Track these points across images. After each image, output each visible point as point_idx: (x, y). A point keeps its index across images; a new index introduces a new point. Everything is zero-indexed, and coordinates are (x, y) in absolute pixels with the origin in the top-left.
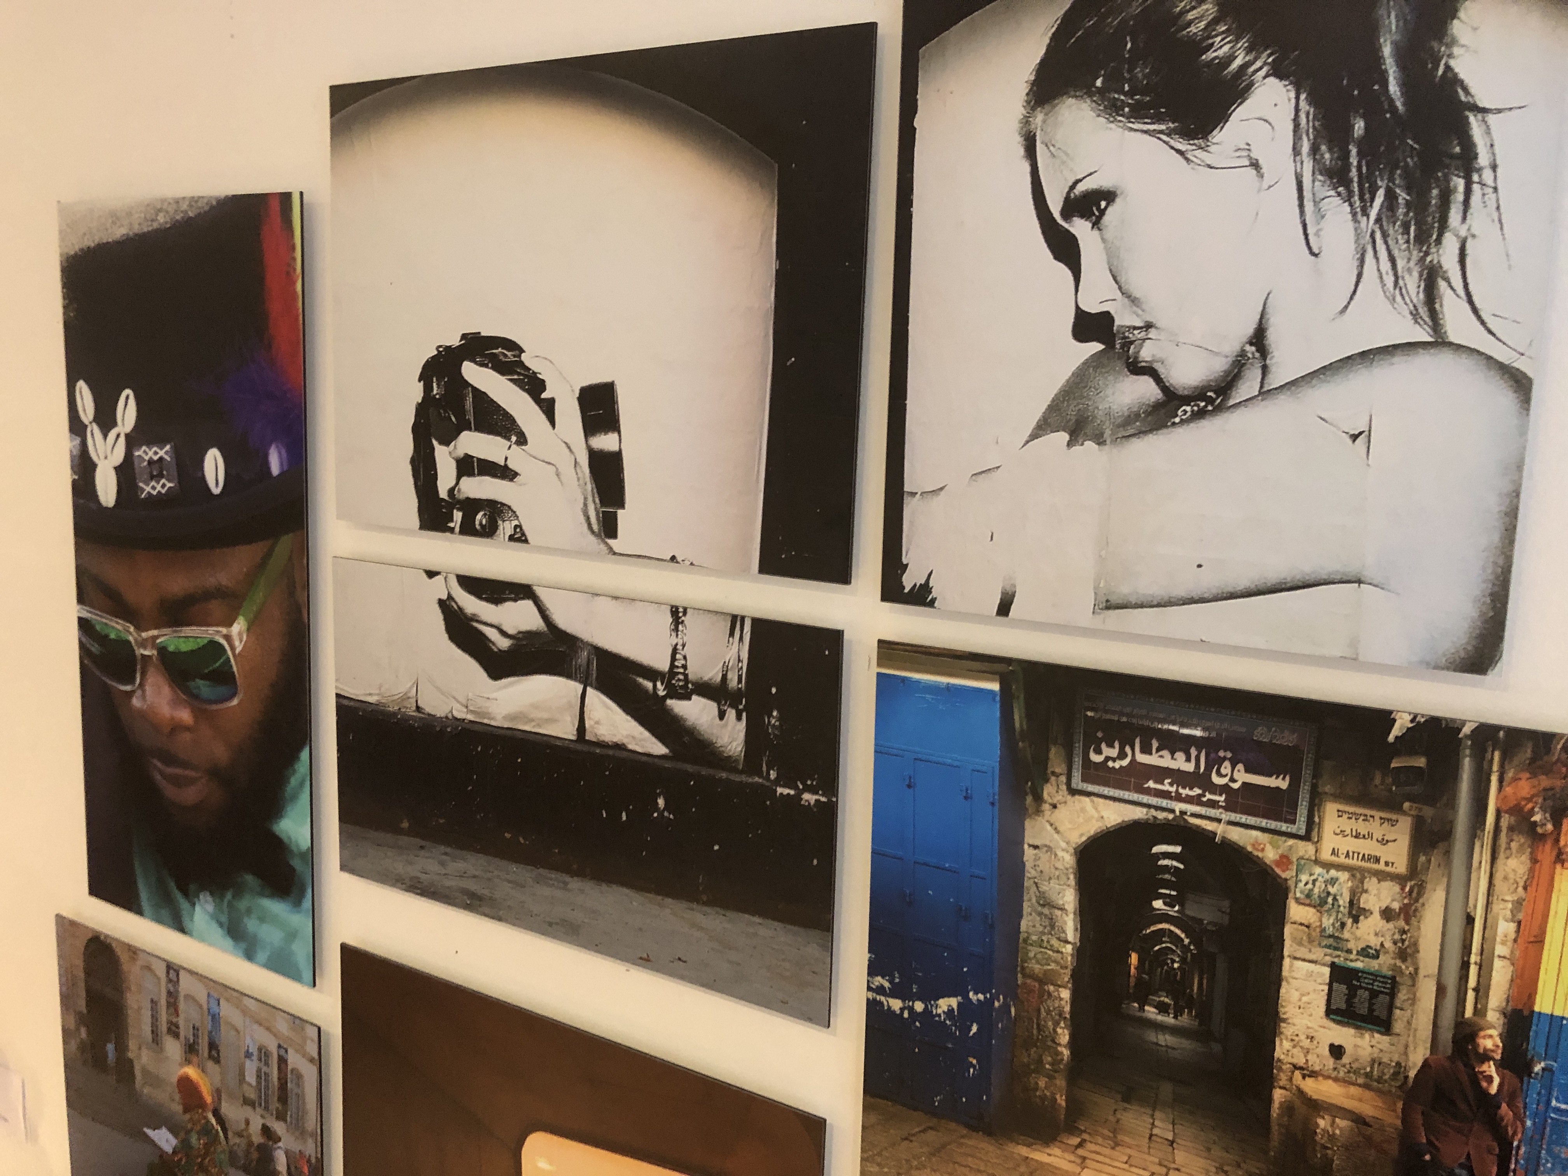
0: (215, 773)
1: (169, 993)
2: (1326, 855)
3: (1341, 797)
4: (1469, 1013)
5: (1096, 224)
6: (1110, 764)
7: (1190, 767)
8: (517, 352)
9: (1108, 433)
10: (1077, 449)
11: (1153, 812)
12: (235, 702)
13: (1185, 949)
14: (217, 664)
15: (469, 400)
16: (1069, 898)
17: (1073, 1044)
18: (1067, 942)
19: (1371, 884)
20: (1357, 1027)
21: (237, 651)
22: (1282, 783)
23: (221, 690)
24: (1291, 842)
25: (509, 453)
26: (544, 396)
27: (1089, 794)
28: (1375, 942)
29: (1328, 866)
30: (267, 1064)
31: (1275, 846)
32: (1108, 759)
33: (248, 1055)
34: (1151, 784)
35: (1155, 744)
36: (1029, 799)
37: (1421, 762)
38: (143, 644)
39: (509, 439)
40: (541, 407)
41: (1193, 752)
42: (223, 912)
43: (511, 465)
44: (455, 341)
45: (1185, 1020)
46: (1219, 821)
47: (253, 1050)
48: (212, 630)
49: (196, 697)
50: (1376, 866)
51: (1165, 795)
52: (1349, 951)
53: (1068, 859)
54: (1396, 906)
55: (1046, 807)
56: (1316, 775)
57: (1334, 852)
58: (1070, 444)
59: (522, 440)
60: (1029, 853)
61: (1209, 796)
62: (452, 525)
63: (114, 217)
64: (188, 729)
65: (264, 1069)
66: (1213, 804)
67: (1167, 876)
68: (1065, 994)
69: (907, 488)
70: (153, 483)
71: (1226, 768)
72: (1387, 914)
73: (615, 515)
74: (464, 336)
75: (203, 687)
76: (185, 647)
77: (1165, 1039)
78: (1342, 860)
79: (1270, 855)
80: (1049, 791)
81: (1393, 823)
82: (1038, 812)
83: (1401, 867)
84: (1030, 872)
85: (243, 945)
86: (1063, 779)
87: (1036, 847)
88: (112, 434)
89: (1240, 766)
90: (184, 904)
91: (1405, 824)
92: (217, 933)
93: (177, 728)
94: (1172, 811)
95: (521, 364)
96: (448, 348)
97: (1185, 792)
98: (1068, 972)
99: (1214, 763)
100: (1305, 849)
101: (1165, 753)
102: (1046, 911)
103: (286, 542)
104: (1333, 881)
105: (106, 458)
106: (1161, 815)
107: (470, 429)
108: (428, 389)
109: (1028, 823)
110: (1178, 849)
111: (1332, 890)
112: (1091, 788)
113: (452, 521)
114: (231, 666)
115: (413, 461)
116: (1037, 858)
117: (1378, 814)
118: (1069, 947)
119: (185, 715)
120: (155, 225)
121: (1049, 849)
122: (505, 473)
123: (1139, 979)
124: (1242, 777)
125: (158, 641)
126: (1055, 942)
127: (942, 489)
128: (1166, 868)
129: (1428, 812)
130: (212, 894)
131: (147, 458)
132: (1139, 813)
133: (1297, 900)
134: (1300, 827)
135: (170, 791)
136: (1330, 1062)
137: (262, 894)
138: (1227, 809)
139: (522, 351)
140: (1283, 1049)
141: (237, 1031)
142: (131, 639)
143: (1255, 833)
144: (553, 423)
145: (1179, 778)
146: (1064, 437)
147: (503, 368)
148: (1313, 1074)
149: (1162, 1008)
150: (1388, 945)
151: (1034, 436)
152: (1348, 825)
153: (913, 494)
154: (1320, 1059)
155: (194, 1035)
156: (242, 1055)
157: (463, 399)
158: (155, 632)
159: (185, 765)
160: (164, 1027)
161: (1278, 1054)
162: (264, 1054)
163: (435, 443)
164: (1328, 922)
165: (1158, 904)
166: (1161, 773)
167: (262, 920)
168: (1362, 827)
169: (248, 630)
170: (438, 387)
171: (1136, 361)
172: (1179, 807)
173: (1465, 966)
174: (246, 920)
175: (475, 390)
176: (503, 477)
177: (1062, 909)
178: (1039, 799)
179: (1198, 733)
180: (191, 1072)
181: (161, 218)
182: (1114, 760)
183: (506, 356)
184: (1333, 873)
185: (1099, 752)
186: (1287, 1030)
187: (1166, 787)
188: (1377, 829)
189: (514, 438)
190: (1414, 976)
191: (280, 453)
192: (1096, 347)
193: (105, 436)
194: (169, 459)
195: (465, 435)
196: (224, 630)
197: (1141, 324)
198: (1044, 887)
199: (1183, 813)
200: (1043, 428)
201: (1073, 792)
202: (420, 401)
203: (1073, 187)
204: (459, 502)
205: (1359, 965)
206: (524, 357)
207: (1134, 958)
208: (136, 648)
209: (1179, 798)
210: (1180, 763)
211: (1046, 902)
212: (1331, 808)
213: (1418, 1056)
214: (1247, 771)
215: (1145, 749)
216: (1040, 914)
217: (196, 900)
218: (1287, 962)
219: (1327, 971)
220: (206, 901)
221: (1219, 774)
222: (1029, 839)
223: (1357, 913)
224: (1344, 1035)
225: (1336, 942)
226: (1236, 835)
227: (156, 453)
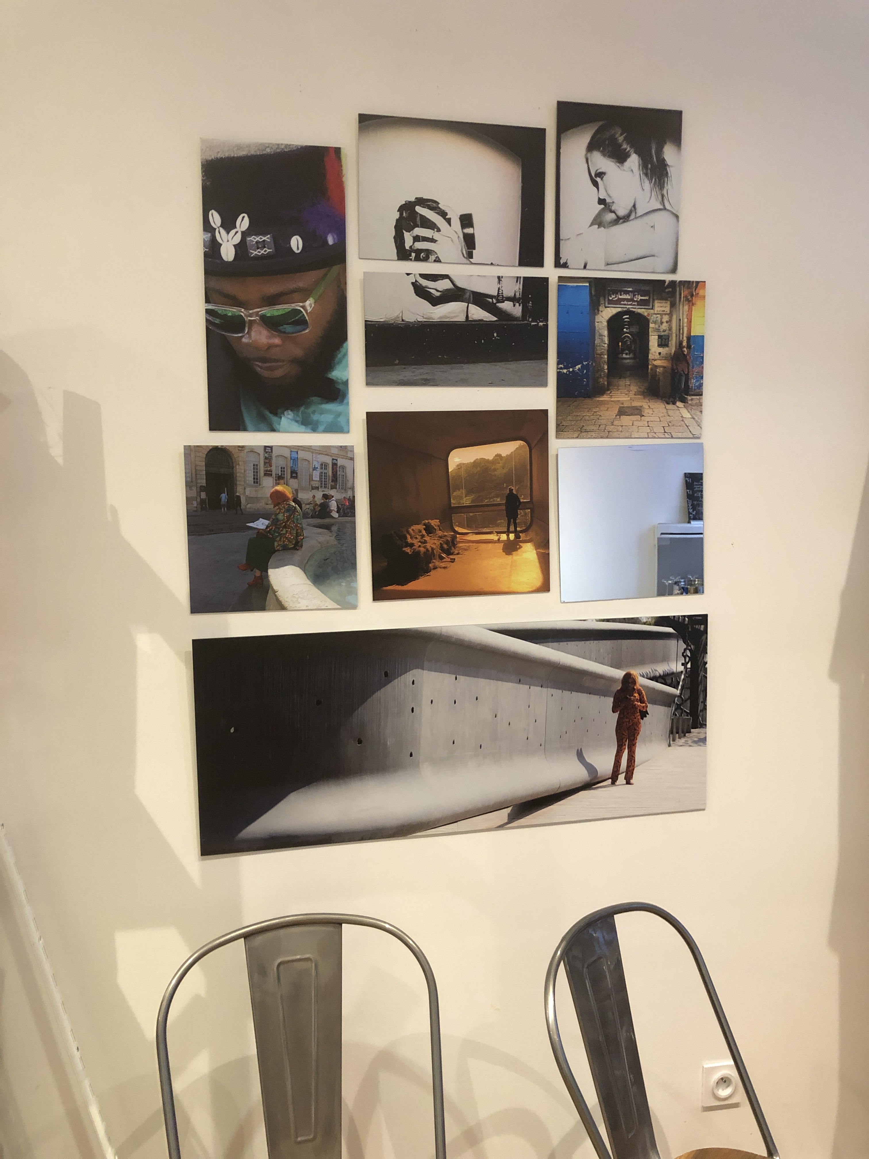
0: (295, 361)
1: (266, 458)
2: (656, 312)
3: (657, 299)
4: (681, 339)
5: (602, 179)
6: (614, 299)
7: (629, 297)
8: (437, 204)
9: (606, 225)
10: (600, 229)
11: (623, 309)
12: (307, 331)
13: (630, 339)
14: (297, 318)
15: (418, 219)
16: (606, 333)
17: (608, 369)
18: (606, 344)
19: (664, 316)
20: (663, 347)
21: (309, 311)
22: (647, 298)
23: (299, 328)
24: (650, 310)
25: (434, 234)
26: (447, 217)
27: (608, 307)
28: (665, 328)
29: (656, 314)
30: (326, 469)
31: (646, 312)
32: (613, 298)
33: (315, 469)
34: (622, 303)
35: (622, 293)
36: (596, 311)
37: (670, 290)
38: (251, 315)
39: (434, 230)
40: (446, 221)
41: (630, 294)
42: (298, 416)
43: (434, 238)
44: (413, 200)
45: (631, 356)
46: (635, 308)
47: (317, 465)
48: (293, 305)
49: (285, 333)
50: (664, 312)
51: (625, 304)
52: (661, 331)
53: (605, 324)
54: (668, 320)
55: (600, 312)
56: (653, 295)
57: (657, 311)
58: (598, 228)
59: (439, 230)
60: (596, 324)
61: (634, 303)
62: (411, 258)
63: (239, 147)
64: (277, 346)
65: (324, 471)
66: (634, 305)
67: (626, 323)
68: (606, 357)
69: (561, 238)
70: (259, 250)
71: (637, 296)
72: (667, 322)
73: (472, 252)
74: (416, 198)
75: (288, 328)
76: (276, 313)
77: (628, 361)
78: (659, 312)
79: (646, 314)
80: (601, 308)
81: (667, 303)
82: (598, 313)
83: (668, 312)
84: (597, 329)
85: (310, 426)
86: (603, 305)
87: (598, 322)
88: (233, 232)
89: (639, 296)
90: (274, 419)
91: (669, 302)
92: (295, 426)
93: (270, 347)
94: (626, 308)
95: (439, 208)
96: (410, 202)
97: (629, 303)
98: (606, 351)
99: (634, 295)
100: (652, 311)
101: (625, 295)
102: (600, 337)
103: (336, 269)
104: (657, 317)
105: (228, 241)
106: (624, 309)
107: (419, 227)
108: (401, 214)
109: (596, 317)
110: (628, 316)
111: (657, 319)
112: (610, 306)
113: (411, 256)
114: (305, 317)
115: (394, 238)
116: (598, 325)
117: (664, 301)
118: (606, 345)
119: (277, 341)
120: (264, 152)
121: (601, 322)
122: (433, 240)
123: (621, 349)
124: (640, 298)
125: (260, 313)
126: (603, 345)
127: (569, 239)
128: (626, 321)
129: (672, 299)
130: (292, 410)
131: (255, 240)
132: (620, 310)
133: (652, 323)
134: (651, 307)
135: (266, 374)
136: (659, 356)
137: (322, 403)
138: (638, 305)
139: (439, 203)
140: (651, 357)
141: (309, 461)
142: (242, 314)
143: (642, 310)
144: (450, 225)
145: (628, 300)
146: (597, 226)
147: (431, 209)
148: (656, 360)
149: (626, 354)
150: (667, 329)
151: (590, 226)
152: (660, 305)
153: (562, 240)
154: (657, 356)
155: (281, 471)
156: (311, 469)
157: (416, 218)
158: (259, 310)
159: (277, 361)
160: (262, 472)
161: (649, 358)
162: (324, 466)
163: (404, 232)
164: (657, 326)
165: (625, 330)
166: (624, 300)
167: (322, 413)
168: (662, 305)
169: (315, 302)
170: (406, 214)
171: (611, 209)
172: (628, 307)
173: (680, 329)
174: (312, 415)
175: (421, 215)
176: (432, 242)
177: (604, 336)
178: (598, 310)
179: (630, 289)
180: (279, 488)
181: (268, 150)
182: (614, 298)
183: (433, 205)
184: (658, 315)
185: (611, 297)
186: (651, 352)
187: (625, 303)
188: (664, 305)
189: (436, 230)
190: (672, 334)
191: (333, 236)
192: (603, 206)
193: (228, 233)
194: (269, 240)
195: (416, 229)
196: (301, 304)
197: (611, 202)
198: (600, 331)
199: (629, 308)
200: (592, 224)
201: (606, 307)
202: (398, 218)
203: (597, 170)
204: (414, 250)
205: (662, 334)
206: (439, 205)
207: (620, 344)
208: (245, 318)
209: (628, 305)
210: (628, 297)
211: (601, 335)
212: (656, 301)
213: (673, 351)
214: (641, 296)
215: (621, 295)
216: (599, 338)
217: (282, 415)
218: (650, 337)
219: (657, 337)
220: (289, 414)
221: (636, 298)
222: (596, 321)
223: (662, 323)
224: (661, 350)
225: (658, 330)
226: (639, 311)
227: (261, 238)
